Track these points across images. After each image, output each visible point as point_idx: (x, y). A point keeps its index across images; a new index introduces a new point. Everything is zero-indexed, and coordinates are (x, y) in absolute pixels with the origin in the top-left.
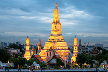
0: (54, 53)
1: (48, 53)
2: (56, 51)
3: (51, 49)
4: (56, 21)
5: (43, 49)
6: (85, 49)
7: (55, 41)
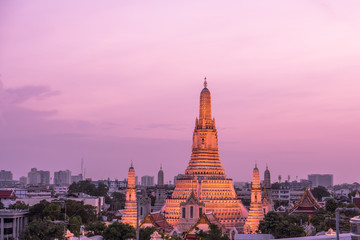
0: (201, 209)
1: (184, 209)
2: (206, 203)
3: (193, 199)
4: (204, 125)
5: (170, 198)
6: (280, 194)
7: (202, 178)
